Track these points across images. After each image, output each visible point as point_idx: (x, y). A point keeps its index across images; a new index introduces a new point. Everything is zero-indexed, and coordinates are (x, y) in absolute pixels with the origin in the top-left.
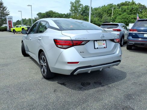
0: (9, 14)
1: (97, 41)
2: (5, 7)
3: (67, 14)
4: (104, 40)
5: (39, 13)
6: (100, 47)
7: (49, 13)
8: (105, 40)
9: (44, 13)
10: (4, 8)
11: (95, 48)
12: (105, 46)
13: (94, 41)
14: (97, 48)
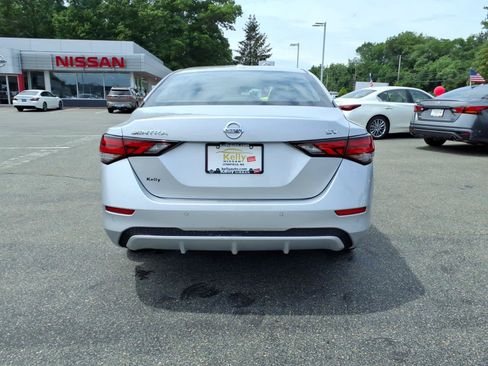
0: (268, 56)
1: (218, 144)
2: (261, 37)
3: (470, 39)
4: (252, 145)
5: (364, 45)
6: (229, 167)
7: (402, 43)
8: (261, 145)
9: (382, 44)
10: (258, 40)
11: (207, 172)
12: (257, 165)
13: (208, 144)
14: (218, 172)
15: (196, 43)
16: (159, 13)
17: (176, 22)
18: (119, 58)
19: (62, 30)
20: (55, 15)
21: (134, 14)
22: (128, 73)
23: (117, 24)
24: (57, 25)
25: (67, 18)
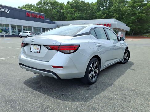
1: (33, 45)
6: (34, 51)
8: (40, 45)
11: (30, 51)
12: (39, 51)
13: (31, 45)
15: (140, 17)
16: (128, 9)
17: (134, 11)
18: (109, 24)
19: (99, 17)
20: (97, 13)
21: (120, 10)
22: (112, 28)
23: (114, 14)
24: (97, 16)
25: (100, 14)
